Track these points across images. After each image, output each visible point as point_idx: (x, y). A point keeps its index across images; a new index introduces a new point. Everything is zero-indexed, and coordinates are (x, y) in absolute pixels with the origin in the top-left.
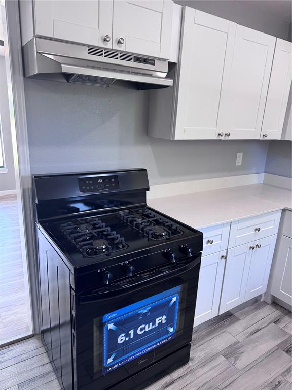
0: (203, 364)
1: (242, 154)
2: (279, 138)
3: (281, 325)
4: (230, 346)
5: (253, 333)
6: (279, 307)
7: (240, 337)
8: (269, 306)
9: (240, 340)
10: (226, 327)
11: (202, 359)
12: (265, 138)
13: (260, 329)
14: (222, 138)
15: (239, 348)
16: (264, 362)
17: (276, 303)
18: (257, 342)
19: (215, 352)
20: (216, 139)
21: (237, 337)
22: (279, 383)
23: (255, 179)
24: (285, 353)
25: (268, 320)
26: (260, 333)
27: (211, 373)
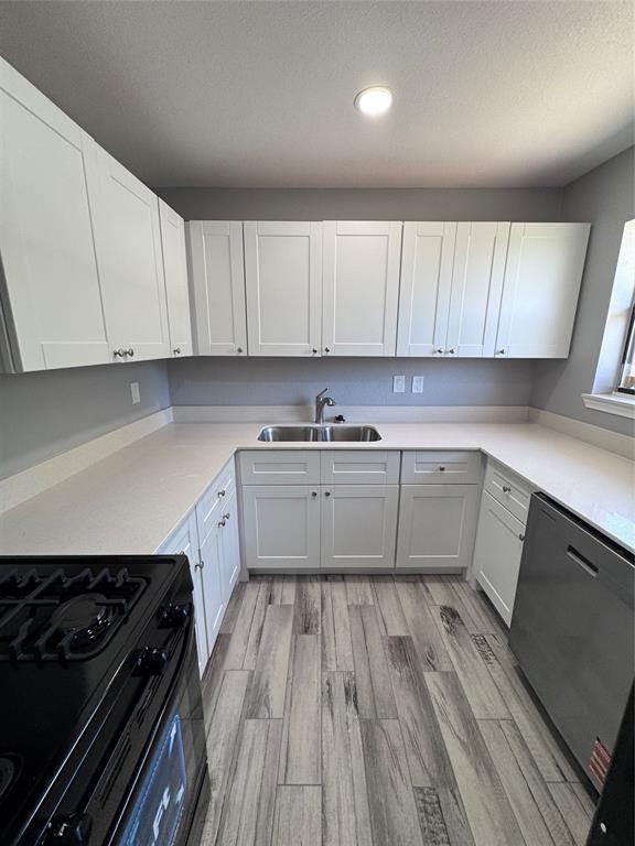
0: (233, 771)
1: (137, 384)
2: (191, 354)
3: (277, 601)
4: (248, 690)
5: (258, 641)
6: (259, 578)
7: (250, 664)
8: (249, 585)
9: (253, 668)
10: (222, 664)
11: (226, 760)
12: (178, 355)
13: (262, 627)
14: (121, 360)
15: (259, 683)
16: (296, 672)
17: (255, 575)
18: (271, 650)
19: (234, 724)
20: (112, 362)
21: (245, 668)
22: (328, 684)
23: (163, 418)
24: (305, 636)
25: (260, 606)
26: (265, 633)
27: (253, 770)
